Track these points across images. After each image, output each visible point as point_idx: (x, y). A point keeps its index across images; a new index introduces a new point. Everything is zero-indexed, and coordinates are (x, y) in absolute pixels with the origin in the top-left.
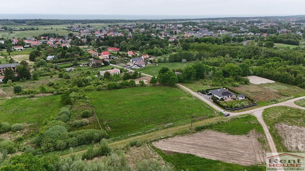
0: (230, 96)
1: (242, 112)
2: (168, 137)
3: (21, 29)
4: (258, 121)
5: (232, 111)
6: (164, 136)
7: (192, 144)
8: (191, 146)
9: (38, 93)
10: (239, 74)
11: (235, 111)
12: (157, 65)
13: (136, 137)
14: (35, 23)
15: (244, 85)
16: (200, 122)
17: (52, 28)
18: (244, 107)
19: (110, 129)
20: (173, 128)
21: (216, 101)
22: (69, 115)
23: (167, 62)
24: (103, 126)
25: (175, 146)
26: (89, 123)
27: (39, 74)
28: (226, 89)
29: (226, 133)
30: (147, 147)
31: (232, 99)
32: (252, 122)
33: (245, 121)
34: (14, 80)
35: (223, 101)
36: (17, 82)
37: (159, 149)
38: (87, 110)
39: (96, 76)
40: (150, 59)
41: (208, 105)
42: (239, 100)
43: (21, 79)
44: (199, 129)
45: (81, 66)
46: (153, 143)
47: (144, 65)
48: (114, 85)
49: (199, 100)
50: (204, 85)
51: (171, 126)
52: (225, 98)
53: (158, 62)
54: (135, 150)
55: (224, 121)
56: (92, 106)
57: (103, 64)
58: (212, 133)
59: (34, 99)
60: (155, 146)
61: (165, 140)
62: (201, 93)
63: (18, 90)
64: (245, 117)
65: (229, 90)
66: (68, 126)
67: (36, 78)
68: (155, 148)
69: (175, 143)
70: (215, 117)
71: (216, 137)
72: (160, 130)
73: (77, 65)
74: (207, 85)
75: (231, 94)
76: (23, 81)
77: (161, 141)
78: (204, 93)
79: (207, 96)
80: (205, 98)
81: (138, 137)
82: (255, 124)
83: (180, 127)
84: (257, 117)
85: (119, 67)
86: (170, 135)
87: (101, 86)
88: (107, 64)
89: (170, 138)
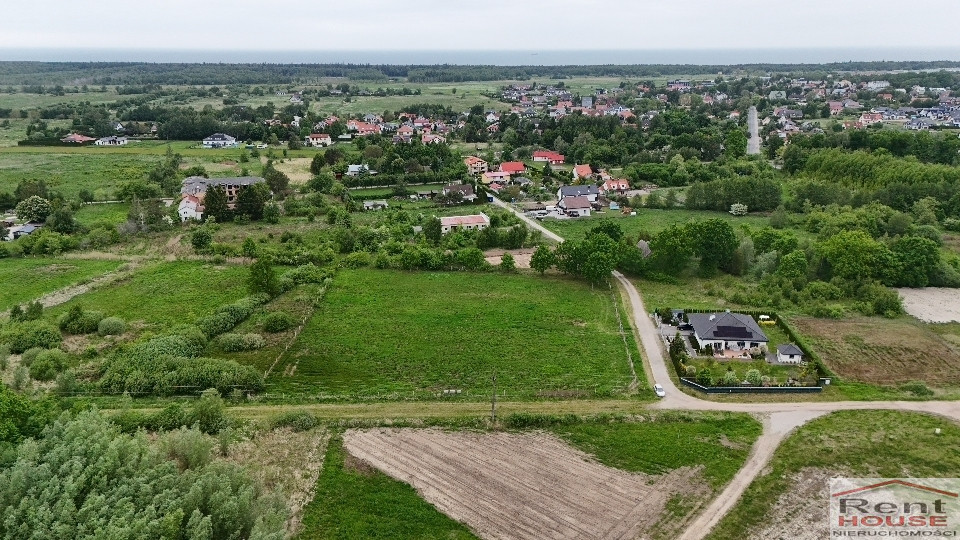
0: (747, 345)
1: (735, 404)
2: (406, 425)
3: (380, 89)
4: (751, 443)
5: (699, 394)
6: (395, 421)
7: (448, 461)
8: (436, 462)
9: (235, 255)
11: (712, 395)
12: (633, 213)
13: (324, 406)
14: (427, 74)
15: (869, 315)
16: (547, 404)
17: (454, 91)
18: (757, 390)
19: (292, 373)
20: (448, 405)
21: (675, 353)
22: (239, 319)
23: (678, 208)
24: (287, 360)
25: (394, 454)
26: (260, 348)
27: (287, 208)
28: (768, 320)
29: (589, 455)
30: (318, 439)
31: (745, 355)
32: (725, 442)
33: (704, 433)
34: (224, 217)
35: (705, 357)
36: (228, 224)
37: (344, 452)
38: (280, 314)
39: (418, 229)
40: (633, 193)
41: (637, 360)
42: (774, 363)
43: (237, 217)
44: (516, 422)
45: (412, 197)
46: (348, 431)
47: (588, 210)
48: (422, 256)
49: (629, 340)
50: (710, 294)
51: (447, 398)
52: (723, 347)
53: (645, 207)
54: (282, 436)
55: (630, 416)
56: (315, 306)
57: (472, 197)
58: (545, 445)
59: (219, 267)
60: (346, 439)
61: (389, 430)
62: (659, 320)
63: (200, 242)
64: (718, 422)
65: (780, 323)
66: (211, 343)
67: (272, 217)
68: (335, 446)
69: (404, 445)
70: (615, 397)
71: (541, 458)
72: (408, 401)
73: (404, 195)
74: (720, 295)
75: (749, 335)
76: (241, 223)
77: (376, 431)
78: (667, 320)
79: (670, 331)
80: (660, 336)
81: (332, 406)
82: (727, 449)
83: (471, 405)
84: (764, 431)
85: (511, 210)
86: (415, 422)
87: (388, 257)
88: (483, 198)
89: (407, 429)
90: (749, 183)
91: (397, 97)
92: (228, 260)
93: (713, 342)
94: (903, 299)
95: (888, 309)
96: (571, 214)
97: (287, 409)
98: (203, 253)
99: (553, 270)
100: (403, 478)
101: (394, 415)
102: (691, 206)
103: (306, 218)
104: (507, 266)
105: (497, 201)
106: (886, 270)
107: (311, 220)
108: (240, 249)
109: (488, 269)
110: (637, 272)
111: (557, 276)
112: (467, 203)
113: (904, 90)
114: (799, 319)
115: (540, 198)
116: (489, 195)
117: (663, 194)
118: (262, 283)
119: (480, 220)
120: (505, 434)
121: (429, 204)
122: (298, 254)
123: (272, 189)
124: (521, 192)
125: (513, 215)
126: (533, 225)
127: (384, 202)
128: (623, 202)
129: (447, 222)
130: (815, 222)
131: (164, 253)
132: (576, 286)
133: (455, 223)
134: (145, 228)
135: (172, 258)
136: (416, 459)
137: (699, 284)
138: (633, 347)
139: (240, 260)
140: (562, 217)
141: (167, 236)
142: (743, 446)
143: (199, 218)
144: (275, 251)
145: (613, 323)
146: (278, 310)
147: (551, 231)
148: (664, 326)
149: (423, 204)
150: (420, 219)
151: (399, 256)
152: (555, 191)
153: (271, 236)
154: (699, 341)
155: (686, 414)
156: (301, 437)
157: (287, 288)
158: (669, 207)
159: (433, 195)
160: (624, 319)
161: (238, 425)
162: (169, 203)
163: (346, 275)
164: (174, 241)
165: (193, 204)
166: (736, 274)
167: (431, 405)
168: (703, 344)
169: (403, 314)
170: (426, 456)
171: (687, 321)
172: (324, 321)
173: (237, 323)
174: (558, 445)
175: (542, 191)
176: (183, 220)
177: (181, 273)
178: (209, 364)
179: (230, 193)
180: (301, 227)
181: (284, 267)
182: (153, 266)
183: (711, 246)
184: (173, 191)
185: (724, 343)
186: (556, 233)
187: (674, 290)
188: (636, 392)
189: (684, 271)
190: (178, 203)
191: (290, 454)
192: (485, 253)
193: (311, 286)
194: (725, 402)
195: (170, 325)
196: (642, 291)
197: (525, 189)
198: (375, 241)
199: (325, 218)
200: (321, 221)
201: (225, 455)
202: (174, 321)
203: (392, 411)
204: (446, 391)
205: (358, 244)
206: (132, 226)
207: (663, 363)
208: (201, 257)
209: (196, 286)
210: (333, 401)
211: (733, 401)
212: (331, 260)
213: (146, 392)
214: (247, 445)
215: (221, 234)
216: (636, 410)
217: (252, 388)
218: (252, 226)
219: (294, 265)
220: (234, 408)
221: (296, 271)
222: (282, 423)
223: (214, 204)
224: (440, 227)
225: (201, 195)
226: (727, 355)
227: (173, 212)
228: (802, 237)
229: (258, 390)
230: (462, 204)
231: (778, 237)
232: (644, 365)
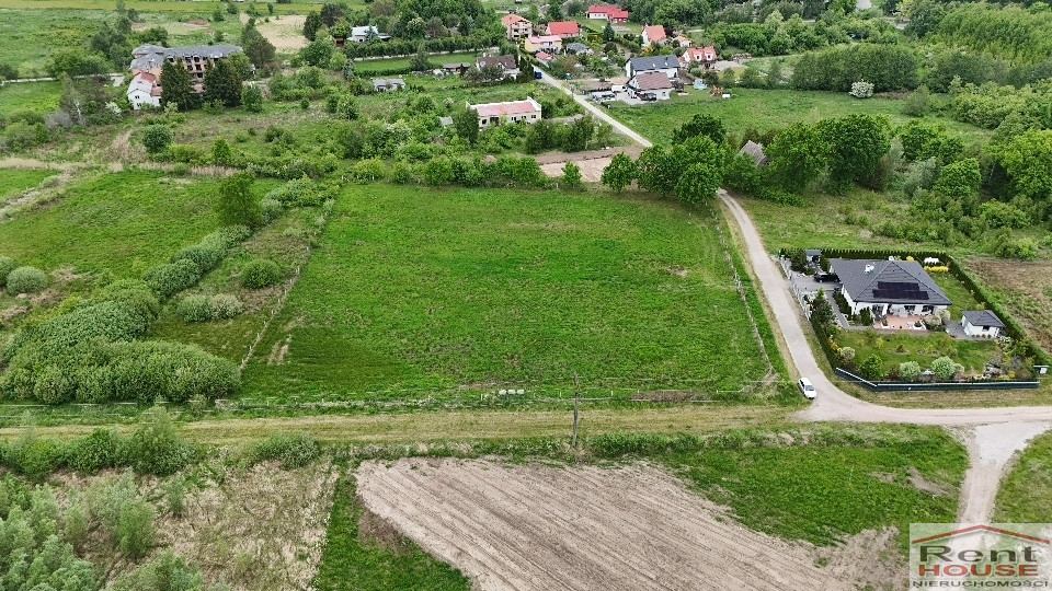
0: (919, 308)
1: (919, 411)
2: (446, 454)
4: (957, 484)
5: (862, 391)
6: (432, 446)
7: (510, 520)
8: (498, 526)
9: (203, 163)
11: (882, 396)
12: (725, 96)
13: (327, 419)
16: (650, 414)
18: (946, 387)
19: (281, 357)
20: (506, 416)
21: (818, 321)
22: (206, 267)
23: (782, 87)
24: (273, 335)
25: (435, 509)
26: (236, 315)
27: (274, 91)
28: (938, 265)
29: (723, 508)
30: (322, 480)
31: (918, 325)
32: (919, 483)
33: (887, 466)
34: (189, 104)
35: (862, 328)
36: (195, 114)
37: (358, 504)
38: (259, 261)
39: (446, 121)
40: (721, 67)
41: (768, 335)
42: (960, 338)
43: (206, 104)
44: (609, 448)
45: (437, 72)
46: (365, 465)
47: (668, 91)
48: (454, 167)
49: (750, 299)
50: (848, 222)
51: (506, 403)
52: (884, 312)
53: (740, 86)
54: (266, 478)
55: (772, 435)
56: (314, 247)
57: (515, 73)
58: (654, 486)
59: (178, 181)
60: (360, 479)
61: (424, 463)
62: (786, 264)
63: (156, 144)
64: (904, 445)
65: (954, 269)
66: (166, 308)
67: (252, 104)
68: (345, 493)
69: (446, 492)
70: (746, 401)
71: (652, 516)
72: (448, 410)
73: (422, 67)
74: (863, 223)
75: (924, 296)
76: (213, 111)
77: (403, 465)
78: (799, 265)
79: (808, 287)
80: (791, 291)
81: (338, 420)
82: (926, 495)
83: (542, 416)
84: (973, 461)
85: (569, 92)
86: (464, 448)
87: (409, 167)
88: (528, 75)
89: (450, 460)
90: (878, 54)
92: (194, 170)
93: (871, 306)
96: (644, 97)
98: (159, 160)
99: (634, 185)
100: (449, 555)
101: (429, 436)
102: (800, 85)
103: (298, 104)
104: (571, 182)
105: (547, 78)
107: (305, 107)
108: (209, 155)
109: (543, 184)
110: (746, 187)
111: (636, 194)
112: (508, 81)
114: (978, 260)
115: (602, 72)
116: (536, 69)
117: (765, 65)
118: (239, 211)
119: (524, 109)
120: (594, 468)
121: (460, 82)
122: (287, 162)
123: (252, 61)
124: (578, 65)
125: (571, 100)
126: (599, 114)
127: (400, 80)
128: (711, 79)
129: (485, 110)
130: (966, 108)
131: (107, 160)
132: (668, 211)
133: (496, 114)
134: (82, 121)
135: (117, 167)
136: (466, 519)
137: (831, 205)
138: (757, 311)
139: (210, 170)
140: (633, 102)
141: (113, 132)
142: (948, 490)
143: (156, 102)
144: (257, 157)
145: (723, 271)
146: (260, 252)
147: (623, 122)
148: (795, 274)
149: (451, 83)
150: (448, 106)
151: (424, 166)
152: (622, 63)
153: (252, 133)
154: (851, 303)
155: (853, 432)
156: (291, 479)
157: (273, 216)
158: (770, 86)
159: (463, 69)
160: (740, 268)
161: (199, 456)
162: (118, 80)
163: (353, 193)
164: (121, 140)
165: (147, 85)
166: (878, 189)
167: (486, 416)
168: (856, 308)
169: (433, 257)
170: (481, 513)
171: (825, 268)
172: (326, 269)
173: (205, 272)
174: (673, 490)
175: (605, 64)
176: (136, 108)
177: (131, 191)
178: (159, 353)
179: (198, 67)
180: (288, 118)
181: (270, 181)
182: (94, 178)
183: (852, 154)
184: (122, 64)
185: (886, 306)
186: (628, 125)
187: (798, 216)
188: (772, 392)
189: (812, 185)
190: (128, 82)
191: (279, 512)
192: (538, 159)
193: (307, 211)
194: (902, 406)
195: (107, 281)
196: (758, 218)
197: (583, 61)
198: (390, 141)
199: (322, 104)
200: (318, 106)
201: (180, 516)
202: (111, 274)
203: (429, 426)
204: (502, 392)
205: (367, 147)
206: (66, 117)
207: (804, 338)
208: (155, 166)
209: (148, 211)
210: (340, 410)
211: (914, 406)
212: (332, 170)
213: (67, 399)
214: (212, 494)
215: (186, 129)
216: (780, 424)
217: (217, 391)
218: (230, 115)
219: (283, 177)
220: (194, 425)
221: (283, 189)
222: (265, 455)
223: (173, 84)
224: (477, 120)
225: (157, 71)
226: (893, 324)
227: (122, 93)
228: (952, 131)
229: (232, 392)
230: (503, 83)
231: (934, 136)
232: (777, 341)
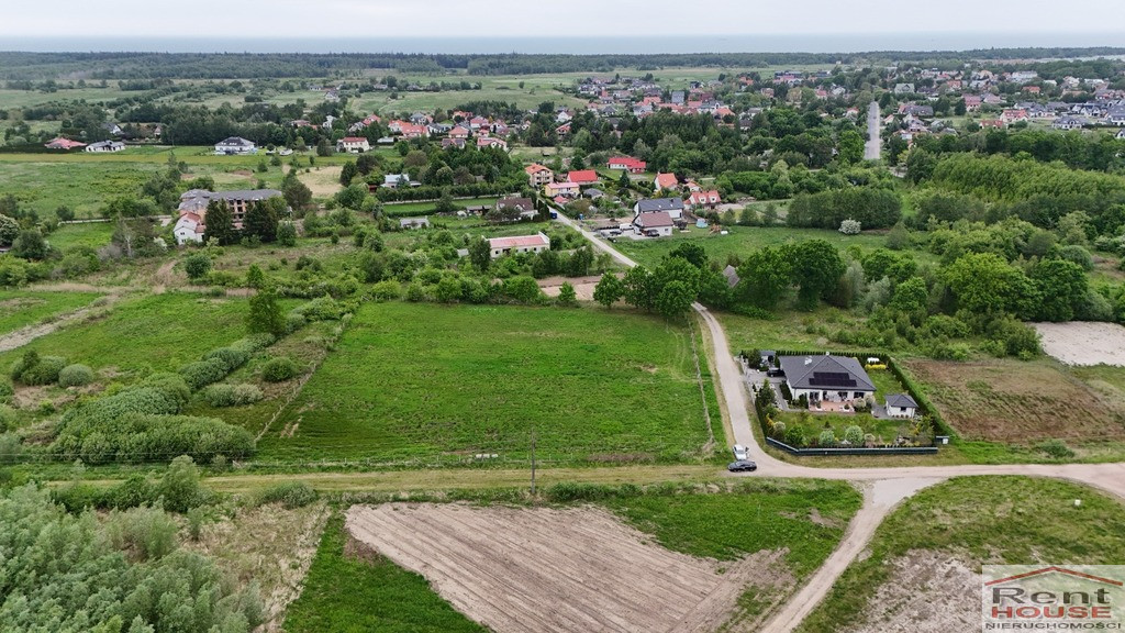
0: (851, 395)
1: (832, 470)
2: (425, 499)
3: (432, 84)
4: (847, 520)
5: (788, 456)
6: (412, 494)
7: (472, 545)
8: (459, 547)
9: (239, 286)
10: (1012, 308)
11: (803, 459)
12: (724, 232)
13: (326, 476)
14: (491, 65)
15: (999, 357)
16: (601, 471)
17: (521, 85)
18: (860, 452)
19: (292, 433)
20: (481, 473)
21: (762, 405)
22: (233, 366)
23: (778, 225)
24: (288, 417)
25: (408, 537)
26: (256, 401)
27: (307, 228)
28: (877, 363)
29: (648, 536)
30: (316, 517)
31: (847, 408)
32: (816, 518)
33: (792, 507)
34: (229, 239)
35: (799, 410)
36: (235, 248)
37: (346, 533)
38: (284, 359)
39: (463, 252)
40: (723, 209)
41: (716, 415)
42: (882, 418)
43: (245, 239)
44: (561, 494)
45: (460, 213)
46: (354, 507)
47: (670, 228)
48: (463, 287)
49: (707, 389)
50: (810, 332)
51: (480, 465)
52: (821, 397)
53: (739, 224)
54: (269, 515)
55: (701, 485)
56: (329, 349)
57: (532, 213)
58: (596, 522)
59: (218, 301)
60: (349, 517)
61: (404, 506)
62: (745, 364)
63: (196, 270)
64: (810, 492)
65: (892, 368)
66: (196, 396)
67: (288, 239)
68: (336, 527)
69: (421, 525)
70: (685, 462)
71: (590, 541)
72: (430, 469)
73: (447, 210)
74: (822, 333)
75: (853, 383)
76: (251, 246)
77: (388, 507)
78: (755, 363)
79: (758, 378)
80: (745, 383)
81: (336, 476)
82: (818, 526)
83: (509, 473)
84: (865, 505)
85: (578, 229)
86: (439, 495)
87: (423, 289)
88: (544, 215)
89: (427, 504)
90: (863, 195)
91: (453, 93)
92: (229, 292)
93: (808, 392)
94: (1041, 337)
95: (1022, 349)
96: (647, 233)
97: (280, 480)
98: (198, 284)
99: (622, 302)
100: (416, 567)
101: (412, 486)
102: (794, 223)
103: (329, 239)
104: (567, 299)
105: (561, 218)
106: (1021, 302)
107: (335, 241)
108: (244, 279)
109: (544, 302)
110: (722, 304)
111: (625, 310)
112: (526, 220)
113: (1054, 82)
114: (916, 361)
115: (614, 213)
116: (552, 210)
117: (760, 209)
118: (266, 321)
119: (536, 242)
120: (548, 510)
121: (481, 222)
122: (313, 284)
123: (291, 204)
124: (591, 207)
125: (580, 235)
126: (601, 246)
127: (425, 220)
128: (713, 219)
129: (498, 244)
130: (940, 242)
131: (152, 284)
132: (648, 323)
133: (507, 246)
134: (131, 252)
135: (161, 289)
136: (435, 544)
137: (798, 318)
138: (712, 398)
139: (243, 292)
140: (639, 238)
141: (158, 262)
142: (839, 523)
143: (199, 239)
144: (287, 280)
145: (689, 368)
146: (281, 354)
147: (625, 254)
148: (751, 371)
149: (473, 222)
150: (466, 241)
151: (434, 287)
152: (632, 205)
153: (284, 262)
154: (792, 391)
155: (770, 483)
156: (293, 515)
157: (296, 327)
158: (767, 224)
159: (485, 211)
160: (703, 364)
161: (216, 500)
162: (166, 221)
163: (370, 311)
164: (166, 269)
165: (193, 224)
166: (843, 306)
167: (461, 473)
168: (796, 394)
169: (436, 359)
170: (447, 540)
171: (778, 365)
172: (336, 367)
173: (231, 370)
174: (611, 524)
175: (616, 206)
176: (180, 243)
177: (171, 309)
178: (188, 424)
179: (240, 209)
180: (320, 251)
181: (297, 300)
182: (138, 299)
183: (811, 273)
184: (170, 207)
185: (821, 392)
186: (630, 257)
187: (765, 327)
188: (711, 455)
189: (780, 304)
190: (175, 222)
191: (279, 537)
192: (539, 283)
193: (327, 323)
194: (818, 467)
195: (146, 374)
196: (728, 329)
197: (596, 204)
198: (409, 268)
199: (352, 239)
200: (347, 243)
201: (197, 539)
202: (151, 369)
203: (410, 482)
204: (479, 456)
205: (387, 272)
206: (117, 251)
207: (747, 418)
208: (195, 289)
209: (185, 325)
210: (339, 469)
211: (828, 466)
212: (353, 291)
213: (108, 460)
214: (226, 526)
215: (224, 260)
216: (709, 479)
217: (235, 453)
218: (264, 249)
219: (308, 297)
220: (214, 479)
221: (308, 305)
222: (270, 498)
223: (217, 224)
224: (489, 250)
225: (202, 212)
226: (825, 407)
227: (169, 230)
228: (926, 262)
229: (247, 455)
230: (520, 222)
231: (894, 262)
232: (723, 419)
